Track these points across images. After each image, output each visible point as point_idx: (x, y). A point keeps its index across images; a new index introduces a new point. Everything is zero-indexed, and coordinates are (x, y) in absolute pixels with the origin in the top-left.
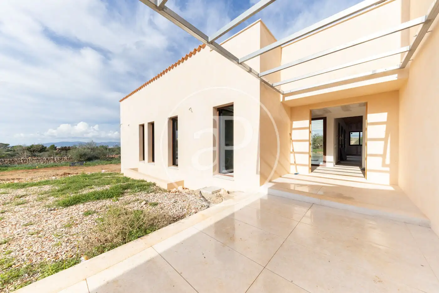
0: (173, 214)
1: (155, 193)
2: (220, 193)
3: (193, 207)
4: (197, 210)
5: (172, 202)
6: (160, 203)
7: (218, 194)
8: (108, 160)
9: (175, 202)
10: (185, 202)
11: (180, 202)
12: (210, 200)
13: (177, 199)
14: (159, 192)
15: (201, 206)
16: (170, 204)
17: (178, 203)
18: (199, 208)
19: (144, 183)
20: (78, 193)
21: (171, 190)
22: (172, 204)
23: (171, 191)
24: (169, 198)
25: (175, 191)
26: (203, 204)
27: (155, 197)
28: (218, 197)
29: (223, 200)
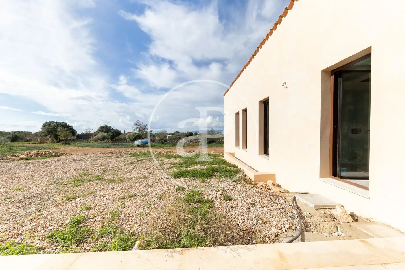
0: (243, 223)
1: (238, 183)
2: (333, 212)
3: (274, 222)
4: (280, 231)
5: (248, 202)
6: (235, 199)
7: (328, 212)
8: (220, 144)
9: (252, 204)
10: (265, 208)
11: (259, 206)
12: (309, 219)
13: (256, 199)
14: (243, 182)
15: (287, 226)
16: (245, 204)
17: (255, 208)
18: (284, 229)
19: (233, 169)
20: (188, 168)
21: (258, 182)
22: (247, 205)
23: (257, 185)
24: (248, 195)
25: (261, 186)
26: (294, 223)
27: (235, 188)
28: (326, 219)
29: (339, 229)
